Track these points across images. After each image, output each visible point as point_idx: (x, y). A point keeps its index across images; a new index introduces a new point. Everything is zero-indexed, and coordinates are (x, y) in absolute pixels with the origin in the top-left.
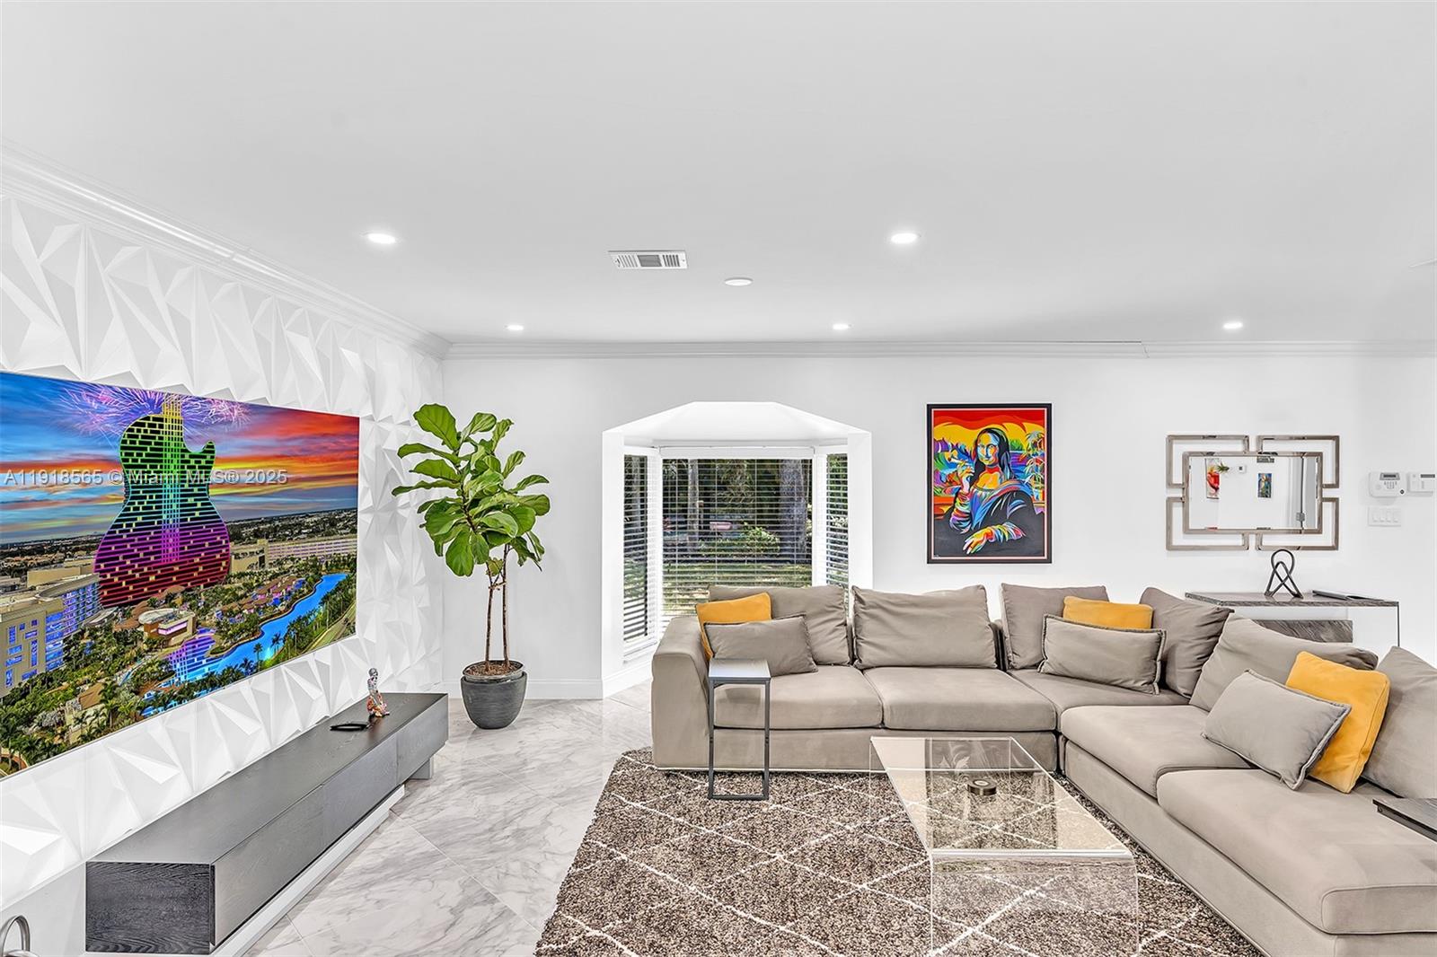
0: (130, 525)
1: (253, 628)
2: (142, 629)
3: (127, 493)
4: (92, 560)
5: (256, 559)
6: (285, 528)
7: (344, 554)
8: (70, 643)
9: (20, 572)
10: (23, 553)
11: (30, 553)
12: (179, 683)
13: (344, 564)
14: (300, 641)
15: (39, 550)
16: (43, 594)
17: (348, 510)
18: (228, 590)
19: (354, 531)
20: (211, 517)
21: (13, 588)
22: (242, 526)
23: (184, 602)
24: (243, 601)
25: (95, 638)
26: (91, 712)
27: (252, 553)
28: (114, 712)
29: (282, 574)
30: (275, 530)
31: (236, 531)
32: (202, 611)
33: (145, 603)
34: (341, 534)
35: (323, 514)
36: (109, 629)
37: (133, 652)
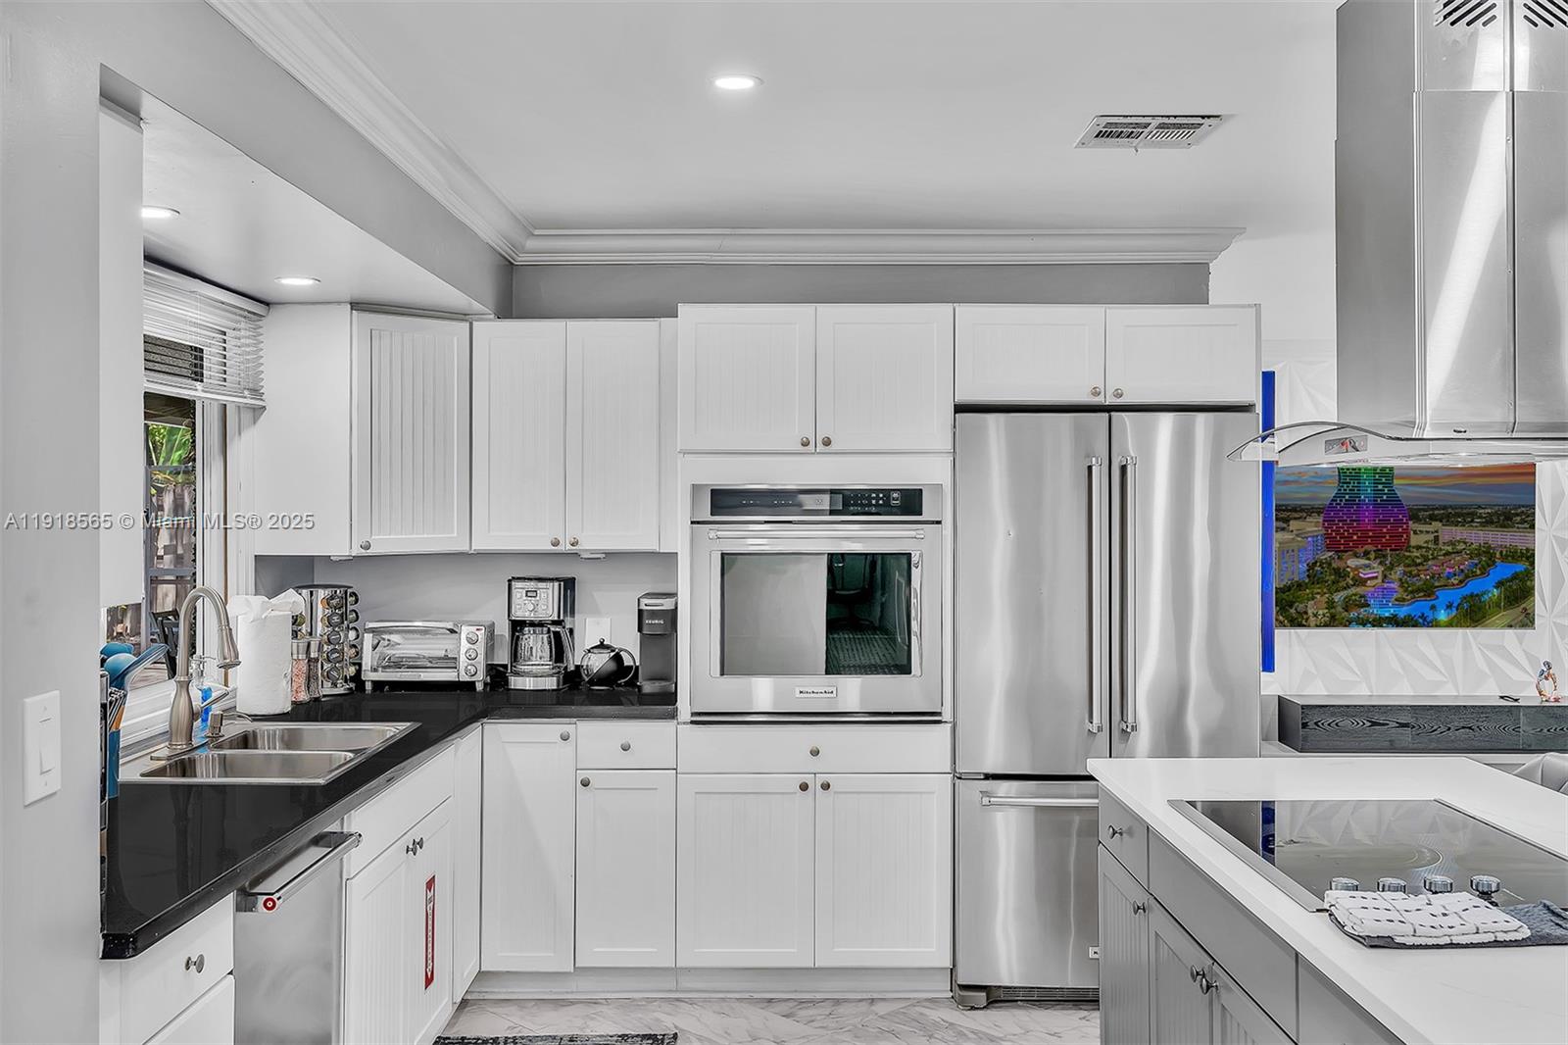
0: (1341, 501)
1: (1428, 591)
2: (1349, 569)
3: (1340, 479)
4: (1321, 520)
5: (1431, 537)
6: (1458, 515)
7: (1522, 546)
8: (1311, 567)
9: (1286, 521)
10: (1287, 510)
11: (1290, 511)
12: (1372, 613)
13: (1522, 557)
14: (1472, 614)
15: (1294, 510)
16: (1297, 535)
17: (1527, 506)
18: (1410, 556)
19: (1533, 526)
20: (1394, 501)
21: (1283, 529)
22: (1420, 510)
23: (1376, 558)
24: (1420, 568)
25: (1323, 568)
26: (1321, 612)
27: (1428, 532)
28: (1333, 617)
29: (1454, 553)
30: (1448, 516)
31: (1415, 512)
32: (1389, 567)
33: (1351, 553)
34: (1518, 528)
35: (1497, 508)
36: (1330, 564)
37: (1343, 584)
